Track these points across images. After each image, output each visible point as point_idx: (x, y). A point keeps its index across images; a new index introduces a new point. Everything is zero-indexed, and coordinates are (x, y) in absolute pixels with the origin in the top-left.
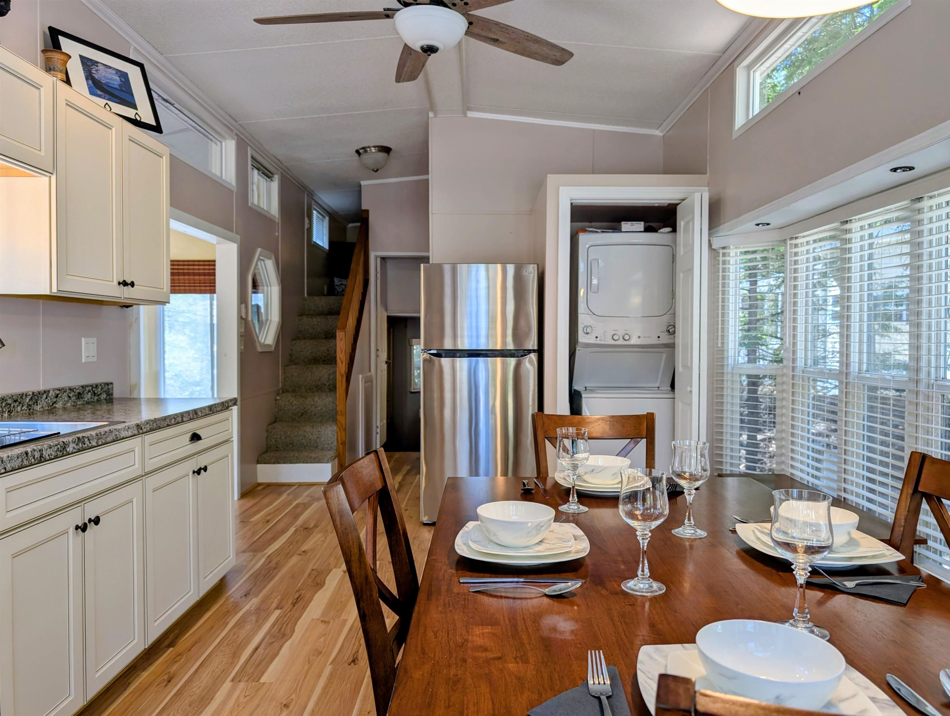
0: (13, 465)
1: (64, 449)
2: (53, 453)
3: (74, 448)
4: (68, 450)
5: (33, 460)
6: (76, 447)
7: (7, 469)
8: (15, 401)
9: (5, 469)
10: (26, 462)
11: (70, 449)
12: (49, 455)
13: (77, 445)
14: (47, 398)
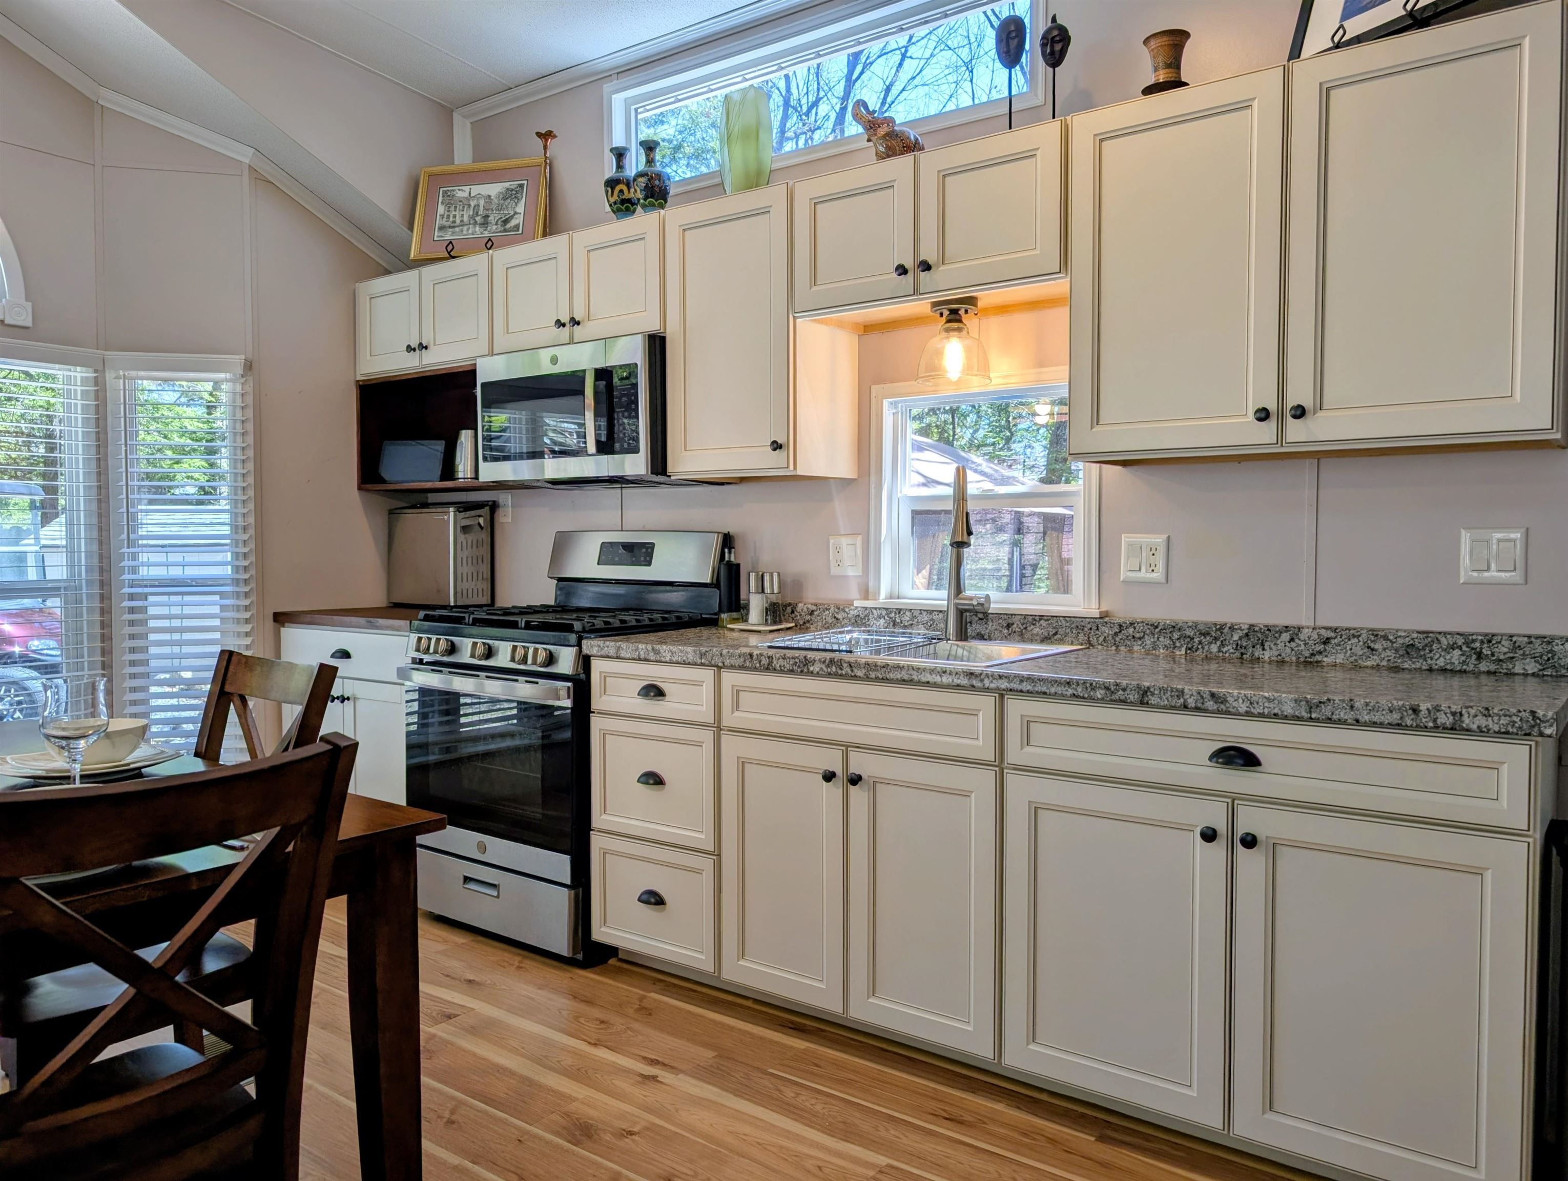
0: (732, 662)
1: (805, 665)
2: (788, 666)
3: (821, 669)
4: (811, 669)
5: (758, 665)
6: (825, 669)
7: (726, 664)
8: (1205, 634)
9: (723, 663)
10: (748, 664)
11: (815, 668)
12: (780, 666)
13: (828, 666)
14: (1292, 640)
